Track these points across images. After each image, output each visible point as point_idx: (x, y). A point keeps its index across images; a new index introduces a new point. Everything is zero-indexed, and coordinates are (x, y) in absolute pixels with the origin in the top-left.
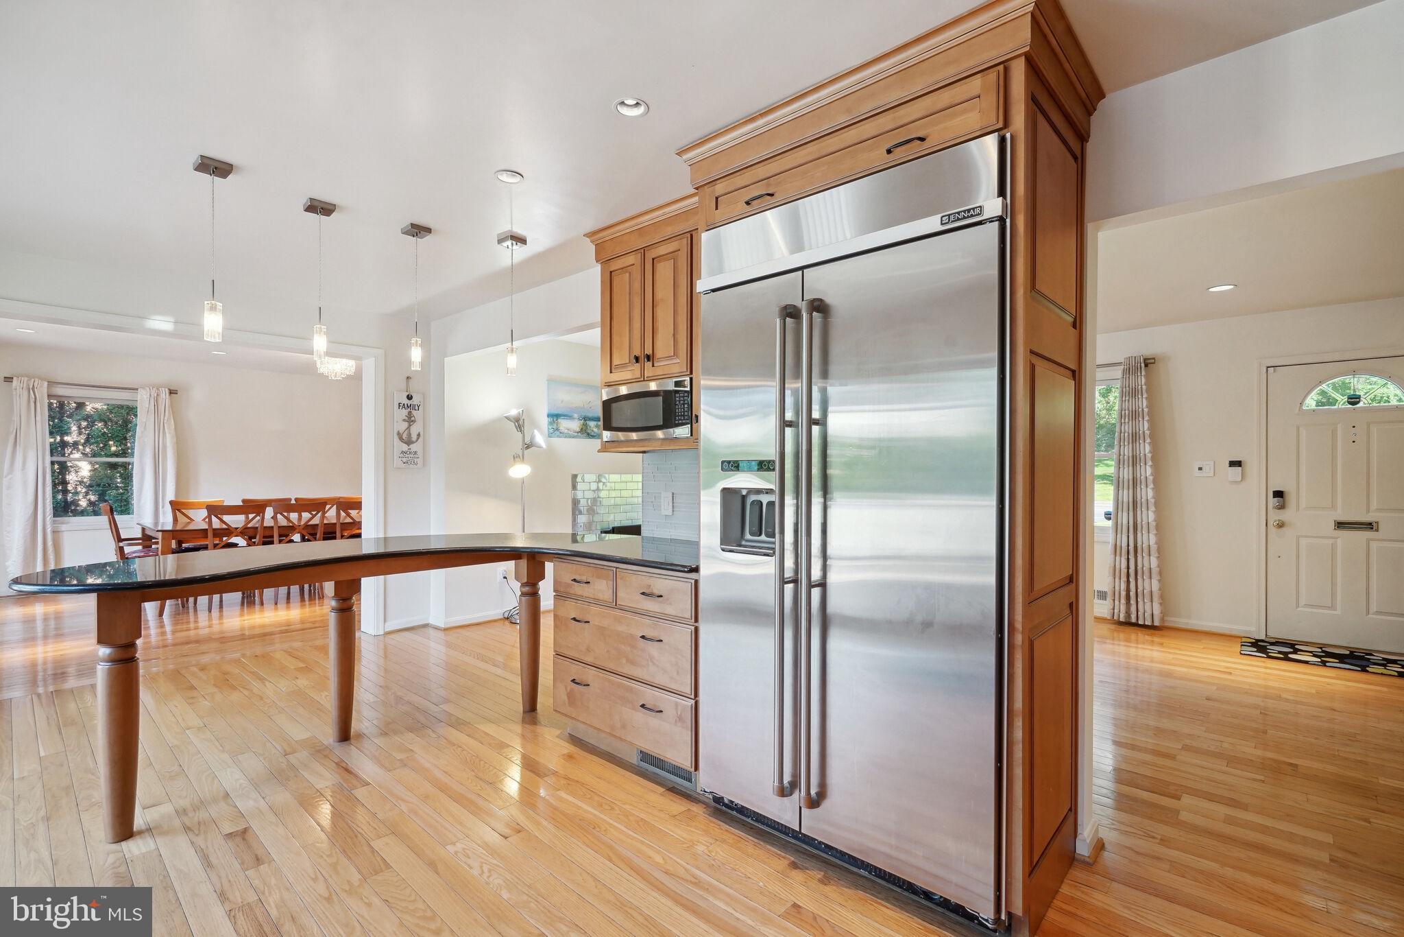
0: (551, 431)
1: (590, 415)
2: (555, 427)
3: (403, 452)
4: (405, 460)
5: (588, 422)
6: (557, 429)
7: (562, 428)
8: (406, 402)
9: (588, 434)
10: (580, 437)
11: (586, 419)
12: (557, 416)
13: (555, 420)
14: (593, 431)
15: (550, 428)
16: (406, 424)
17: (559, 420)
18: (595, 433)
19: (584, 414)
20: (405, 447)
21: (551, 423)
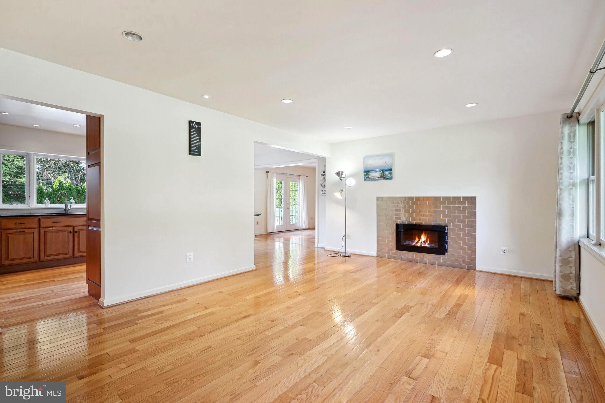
0: (365, 178)
1: (386, 169)
2: (367, 176)
3: (322, 190)
4: (323, 193)
5: (384, 172)
6: (368, 177)
7: (370, 177)
8: (323, 174)
9: (385, 178)
10: (380, 180)
11: (383, 171)
12: (368, 171)
13: (367, 173)
14: (387, 176)
15: (365, 177)
16: (323, 181)
17: (369, 173)
18: (388, 177)
19: (382, 169)
20: (323, 189)
21: (365, 175)
